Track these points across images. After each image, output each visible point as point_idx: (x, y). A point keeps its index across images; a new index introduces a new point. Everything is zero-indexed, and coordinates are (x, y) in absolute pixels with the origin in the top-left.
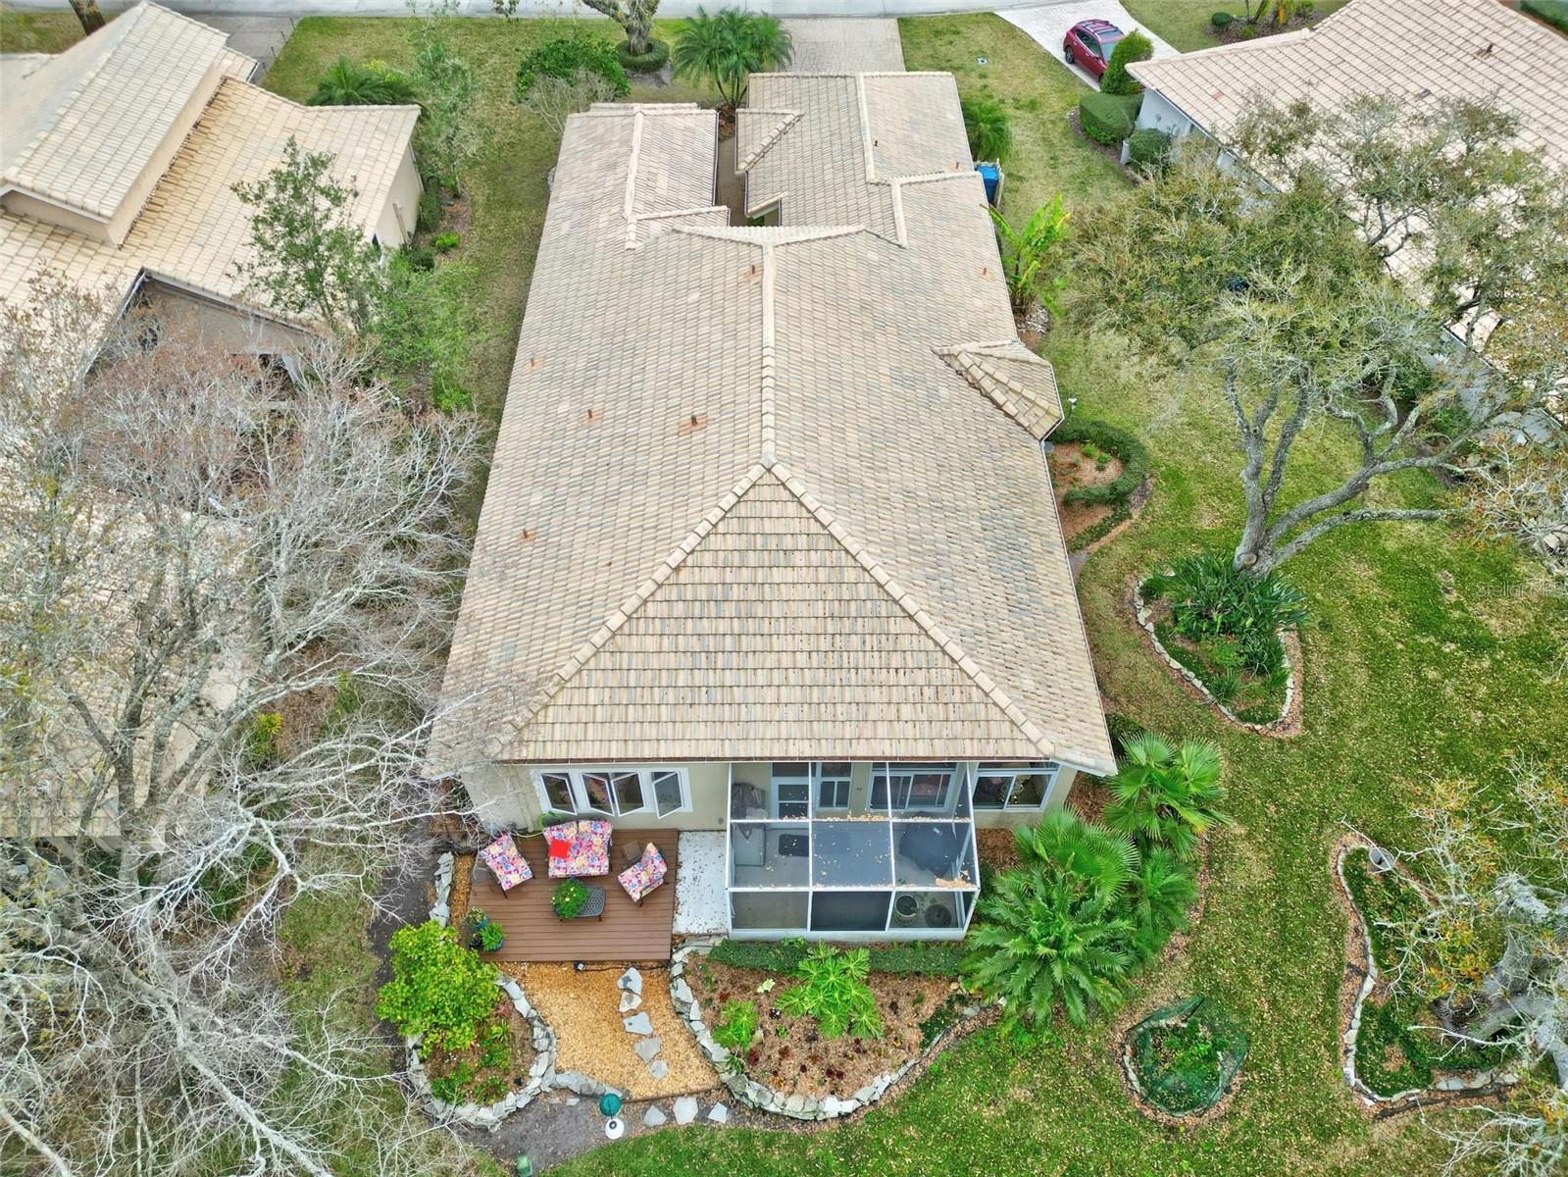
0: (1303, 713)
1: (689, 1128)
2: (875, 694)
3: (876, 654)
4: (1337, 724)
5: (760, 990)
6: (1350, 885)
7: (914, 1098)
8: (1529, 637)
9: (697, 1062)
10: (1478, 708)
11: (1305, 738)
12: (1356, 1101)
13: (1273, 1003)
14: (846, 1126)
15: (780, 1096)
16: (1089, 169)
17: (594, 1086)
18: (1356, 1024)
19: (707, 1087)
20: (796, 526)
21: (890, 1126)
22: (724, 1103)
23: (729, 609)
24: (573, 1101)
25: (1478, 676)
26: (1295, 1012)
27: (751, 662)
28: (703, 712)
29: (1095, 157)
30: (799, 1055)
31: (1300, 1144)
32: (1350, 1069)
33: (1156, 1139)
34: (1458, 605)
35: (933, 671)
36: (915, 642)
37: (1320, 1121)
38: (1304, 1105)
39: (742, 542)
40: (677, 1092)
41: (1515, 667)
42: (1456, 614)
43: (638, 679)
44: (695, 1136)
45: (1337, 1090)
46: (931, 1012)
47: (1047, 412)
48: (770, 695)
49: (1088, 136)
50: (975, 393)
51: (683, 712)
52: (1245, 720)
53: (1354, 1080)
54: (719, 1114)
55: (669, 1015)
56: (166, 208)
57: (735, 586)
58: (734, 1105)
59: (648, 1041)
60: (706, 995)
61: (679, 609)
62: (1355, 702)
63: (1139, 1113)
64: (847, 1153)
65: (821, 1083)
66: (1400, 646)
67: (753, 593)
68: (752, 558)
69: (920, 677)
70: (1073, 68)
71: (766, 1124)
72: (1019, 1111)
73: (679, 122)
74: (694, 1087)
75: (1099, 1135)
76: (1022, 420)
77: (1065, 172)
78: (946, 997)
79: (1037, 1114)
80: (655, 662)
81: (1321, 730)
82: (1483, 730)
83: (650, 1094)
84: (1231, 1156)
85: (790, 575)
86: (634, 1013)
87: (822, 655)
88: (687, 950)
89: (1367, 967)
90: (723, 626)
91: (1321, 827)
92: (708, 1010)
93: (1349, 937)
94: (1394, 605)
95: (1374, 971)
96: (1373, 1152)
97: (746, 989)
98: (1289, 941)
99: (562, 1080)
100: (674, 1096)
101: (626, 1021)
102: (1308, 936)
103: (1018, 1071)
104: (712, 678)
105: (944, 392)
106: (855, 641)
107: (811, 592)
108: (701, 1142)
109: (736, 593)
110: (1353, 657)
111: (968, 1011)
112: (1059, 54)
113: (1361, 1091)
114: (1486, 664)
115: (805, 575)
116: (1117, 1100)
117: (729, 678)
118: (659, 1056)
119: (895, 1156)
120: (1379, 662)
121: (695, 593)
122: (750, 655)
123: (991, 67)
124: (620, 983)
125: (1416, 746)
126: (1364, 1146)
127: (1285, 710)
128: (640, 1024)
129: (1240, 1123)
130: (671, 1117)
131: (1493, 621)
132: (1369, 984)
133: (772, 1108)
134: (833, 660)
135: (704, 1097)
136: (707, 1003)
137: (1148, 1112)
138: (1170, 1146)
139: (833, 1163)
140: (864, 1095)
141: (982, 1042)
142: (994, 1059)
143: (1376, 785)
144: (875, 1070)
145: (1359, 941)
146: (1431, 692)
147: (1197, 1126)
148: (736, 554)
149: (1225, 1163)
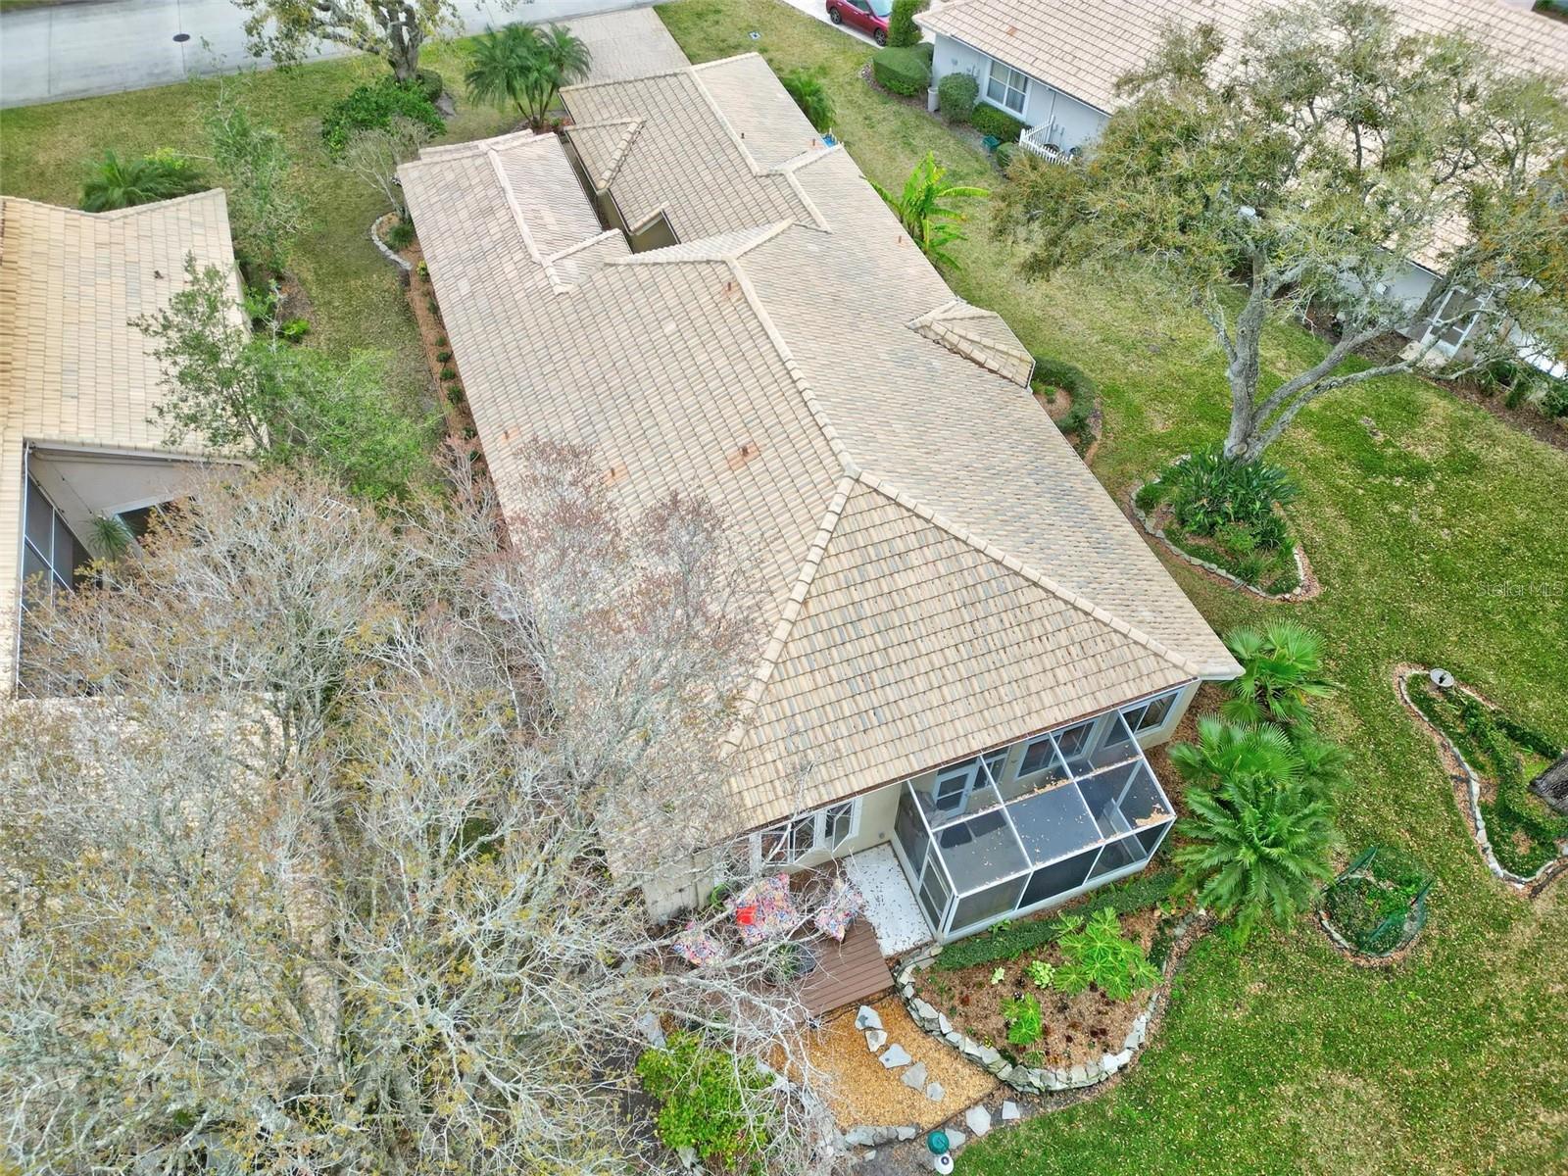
0: (1314, 572)
1: (990, 1136)
2: (1029, 667)
3: (1016, 629)
4: (1346, 574)
5: (995, 981)
6: (1421, 709)
7: (1171, 1027)
8: (1452, 455)
9: (967, 1071)
10: (1443, 527)
11: (1327, 594)
12: (1510, 889)
13: (1412, 830)
14: (1129, 1076)
15: (1062, 1073)
16: (903, 122)
17: (885, 1132)
18: (1481, 824)
19: (987, 1091)
20: (901, 527)
21: (1165, 1061)
22: (1010, 1099)
23: (867, 627)
24: (871, 1155)
25: (1430, 500)
26: (1431, 832)
27: (906, 671)
28: (878, 735)
29: (902, 110)
30: (1059, 1029)
31: (1488, 941)
32: (1494, 865)
33: (1378, 983)
34: (1387, 443)
35: (1072, 629)
36: (1046, 606)
37: (1492, 916)
38: (1476, 907)
39: (857, 558)
40: (962, 1106)
41: (1454, 484)
42: (1390, 451)
43: (805, 721)
44: (1000, 1141)
45: (1492, 884)
46: (1149, 944)
47: (1021, 360)
48: (934, 698)
49: (889, 91)
50: (957, 357)
51: (859, 740)
52: (1275, 594)
53: (1502, 872)
54: (1011, 1111)
55: (919, 1037)
56: (15, 365)
57: (865, 603)
58: (1019, 1098)
59: (913, 1069)
60: (947, 1005)
61: (820, 641)
62: (1350, 551)
63: (1356, 965)
64: (1141, 1100)
65: (1091, 1046)
66: (1361, 492)
67: (884, 604)
68: (871, 571)
69: (1063, 638)
70: (842, 28)
71: (1058, 1104)
72: (1263, 1004)
73: (528, 152)
74: (976, 1096)
75: (1335, 998)
76: (1005, 373)
77: (884, 129)
78: (1154, 926)
79: (1277, 999)
80: (815, 700)
81: (1337, 582)
82: (1456, 545)
83: (939, 1119)
84: (1442, 973)
85: (912, 577)
86: (885, 1048)
87: (968, 644)
88: (909, 969)
89: (1467, 773)
90: (867, 645)
91: (1375, 667)
92: (957, 1018)
93: (1440, 752)
94: (1341, 458)
95: (1474, 775)
96: (1543, 926)
97: (980, 985)
98: (1400, 773)
99: (853, 1138)
100: (962, 1112)
101: (882, 1059)
102: (1410, 764)
103: (1243, 967)
104: (875, 699)
105: (936, 363)
106: (993, 622)
107: (938, 587)
108: (1008, 1143)
109: (868, 609)
110: (1330, 512)
111: (1179, 931)
112: (824, 16)
113: (1510, 879)
114: (1432, 487)
115: (927, 573)
116: (1333, 961)
117: (891, 693)
118: (929, 1080)
119: (1182, 1086)
120: (1352, 511)
121: (829, 621)
122: (903, 665)
123: (765, 40)
124: (858, 1025)
125: (1413, 573)
126: (1534, 925)
127: (1301, 574)
128: (896, 1056)
129: (1435, 942)
130: (969, 1132)
131: (1420, 449)
132: (1476, 788)
133: (1058, 1086)
134: (980, 646)
135: (988, 1101)
136: (951, 1013)
137: (1362, 962)
138: (1393, 984)
139: (1135, 1114)
140: (1131, 1041)
141: (1203, 954)
142: (1219, 965)
143: (1399, 617)
144: (1130, 1015)
145: (1449, 754)
146: (1400, 524)
147: (1404, 959)
148: (855, 571)
149: (1440, 981)
